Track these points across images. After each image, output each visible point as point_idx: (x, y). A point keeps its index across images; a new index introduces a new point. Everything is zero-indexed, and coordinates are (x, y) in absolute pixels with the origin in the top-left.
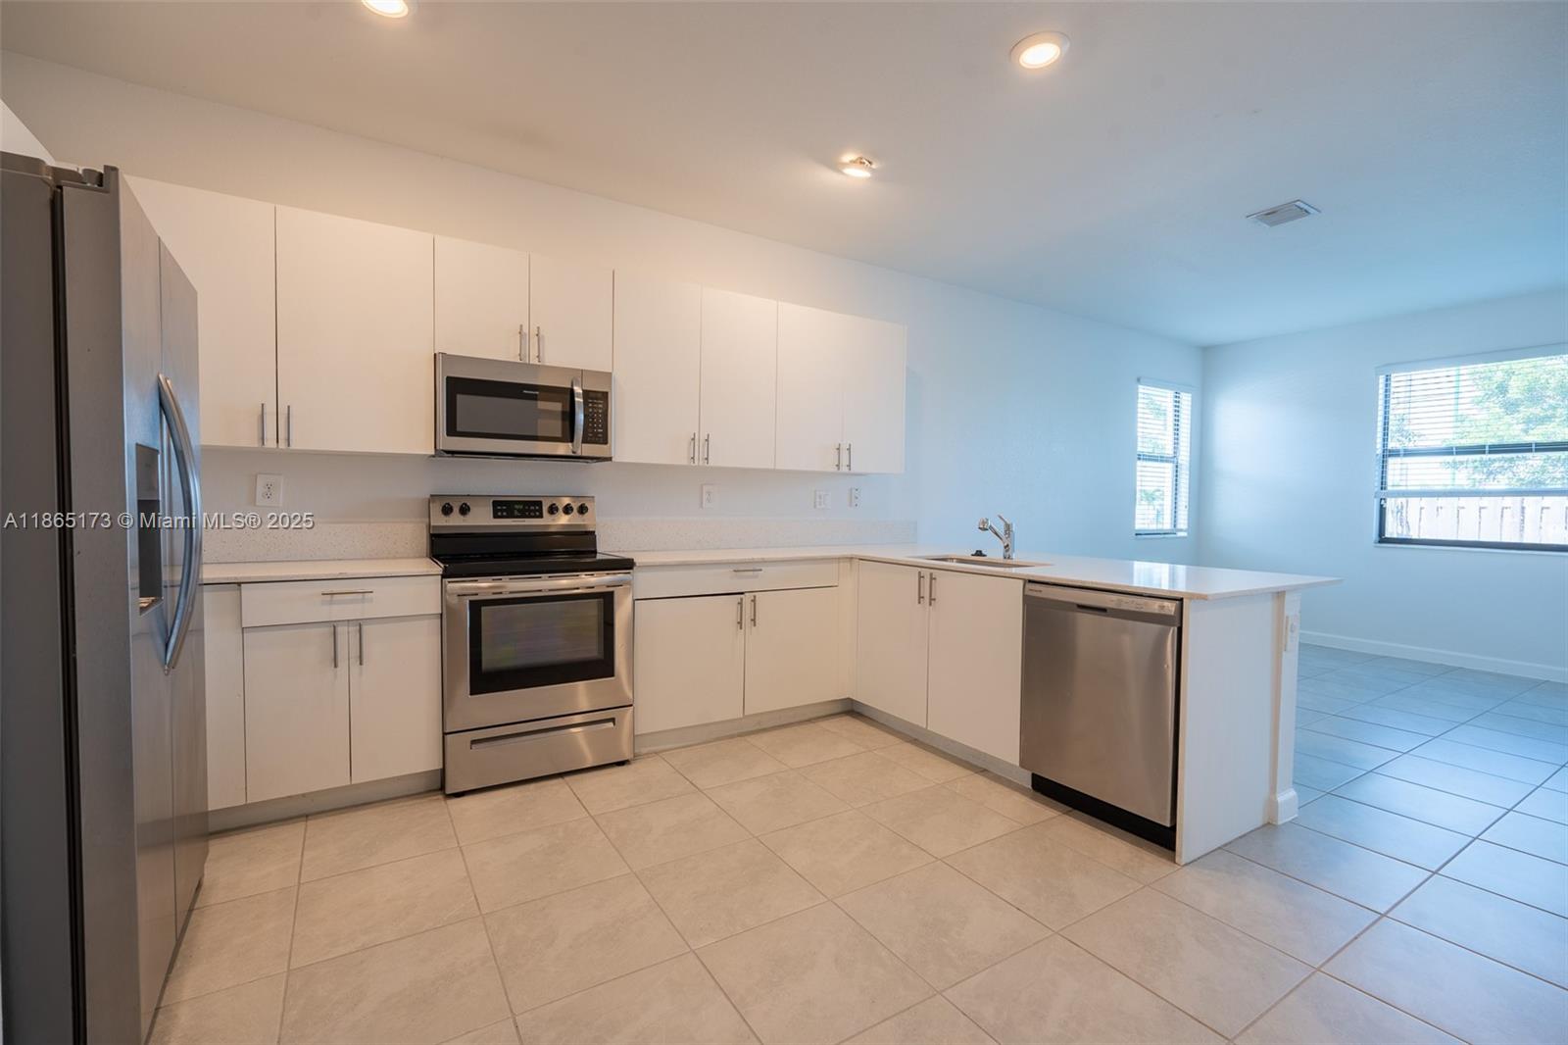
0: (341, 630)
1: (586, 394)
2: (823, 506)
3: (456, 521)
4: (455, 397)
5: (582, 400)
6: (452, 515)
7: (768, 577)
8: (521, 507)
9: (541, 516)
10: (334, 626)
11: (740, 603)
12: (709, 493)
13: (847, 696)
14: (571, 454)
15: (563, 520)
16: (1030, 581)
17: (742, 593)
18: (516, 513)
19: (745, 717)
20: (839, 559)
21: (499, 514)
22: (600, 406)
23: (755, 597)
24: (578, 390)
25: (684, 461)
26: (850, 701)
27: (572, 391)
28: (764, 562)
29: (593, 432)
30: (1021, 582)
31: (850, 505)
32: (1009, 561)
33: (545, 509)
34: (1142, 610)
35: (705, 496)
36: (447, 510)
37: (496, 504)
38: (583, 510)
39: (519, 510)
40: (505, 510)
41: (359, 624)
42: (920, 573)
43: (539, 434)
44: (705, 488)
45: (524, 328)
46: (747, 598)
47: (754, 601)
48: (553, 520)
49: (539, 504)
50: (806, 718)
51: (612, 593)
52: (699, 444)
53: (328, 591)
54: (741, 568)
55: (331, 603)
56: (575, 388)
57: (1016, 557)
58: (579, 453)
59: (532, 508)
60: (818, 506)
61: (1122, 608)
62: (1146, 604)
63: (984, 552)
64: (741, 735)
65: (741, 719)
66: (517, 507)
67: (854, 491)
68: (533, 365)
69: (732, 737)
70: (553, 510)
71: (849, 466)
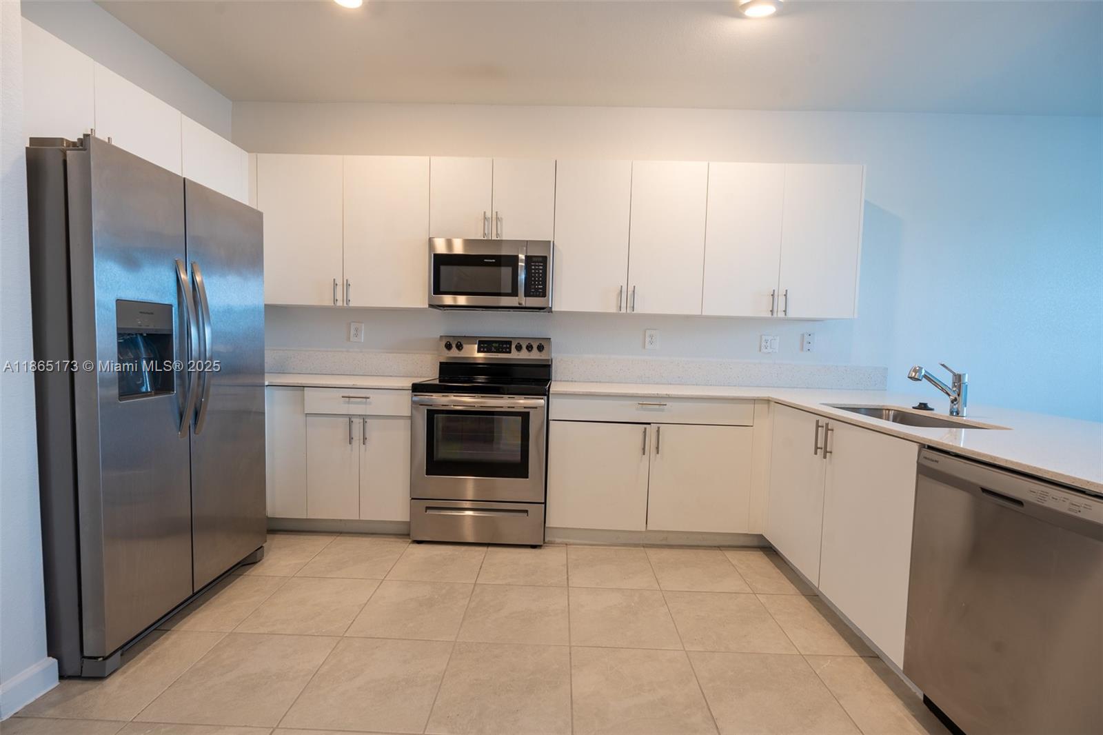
0: (355, 420)
1: (529, 259)
2: (769, 350)
3: (454, 353)
4: (439, 268)
5: (523, 264)
6: (452, 350)
7: (673, 412)
8: (497, 345)
9: (510, 352)
10: (350, 417)
11: (645, 432)
12: (651, 336)
13: (761, 533)
14: (518, 305)
15: (524, 355)
16: (930, 448)
17: (649, 424)
18: (493, 349)
19: (647, 531)
20: (755, 401)
21: (482, 350)
22: (541, 267)
23: (659, 428)
24: (522, 257)
25: (613, 310)
26: (761, 537)
27: (517, 257)
28: (669, 398)
29: (535, 288)
30: (916, 447)
31: (802, 349)
32: (955, 419)
33: (513, 347)
34: (1079, 515)
35: (648, 339)
36: (449, 347)
37: (480, 343)
38: (540, 348)
39: (495, 348)
40: (486, 347)
41: (364, 418)
42: (818, 422)
43: (502, 291)
44: (648, 333)
45: (487, 214)
46: (651, 430)
47: (658, 431)
48: (518, 355)
49: (510, 343)
50: (716, 544)
51: (528, 413)
52: (627, 295)
53: (347, 395)
54: (644, 401)
55: (349, 403)
56: (520, 256)
57: (967, 414)
58: (524, 305)
59: (505, 346)
60: (764, 350)
61: (1046, 504)
62: (1087, 507)
63: (930, 406)
64: (645, 546)
65: (641, 532)
66: (494, 345)
67: (806, 336)
68: (494, 240)
69: (636, 545)
70: (519, 348)
71: (785, 311)
